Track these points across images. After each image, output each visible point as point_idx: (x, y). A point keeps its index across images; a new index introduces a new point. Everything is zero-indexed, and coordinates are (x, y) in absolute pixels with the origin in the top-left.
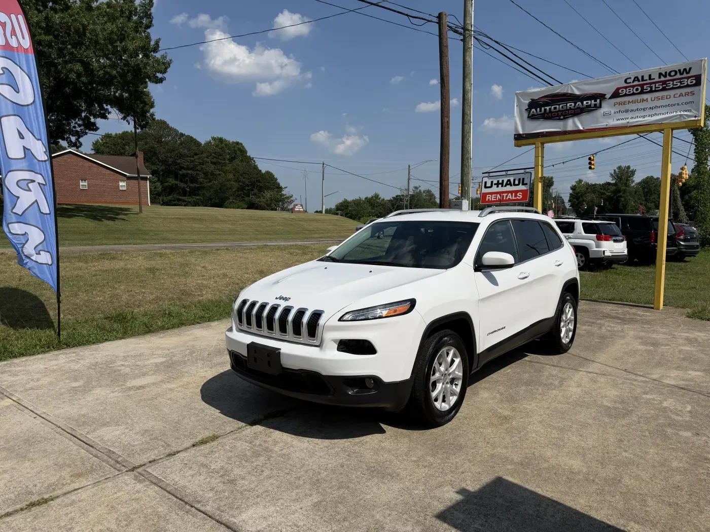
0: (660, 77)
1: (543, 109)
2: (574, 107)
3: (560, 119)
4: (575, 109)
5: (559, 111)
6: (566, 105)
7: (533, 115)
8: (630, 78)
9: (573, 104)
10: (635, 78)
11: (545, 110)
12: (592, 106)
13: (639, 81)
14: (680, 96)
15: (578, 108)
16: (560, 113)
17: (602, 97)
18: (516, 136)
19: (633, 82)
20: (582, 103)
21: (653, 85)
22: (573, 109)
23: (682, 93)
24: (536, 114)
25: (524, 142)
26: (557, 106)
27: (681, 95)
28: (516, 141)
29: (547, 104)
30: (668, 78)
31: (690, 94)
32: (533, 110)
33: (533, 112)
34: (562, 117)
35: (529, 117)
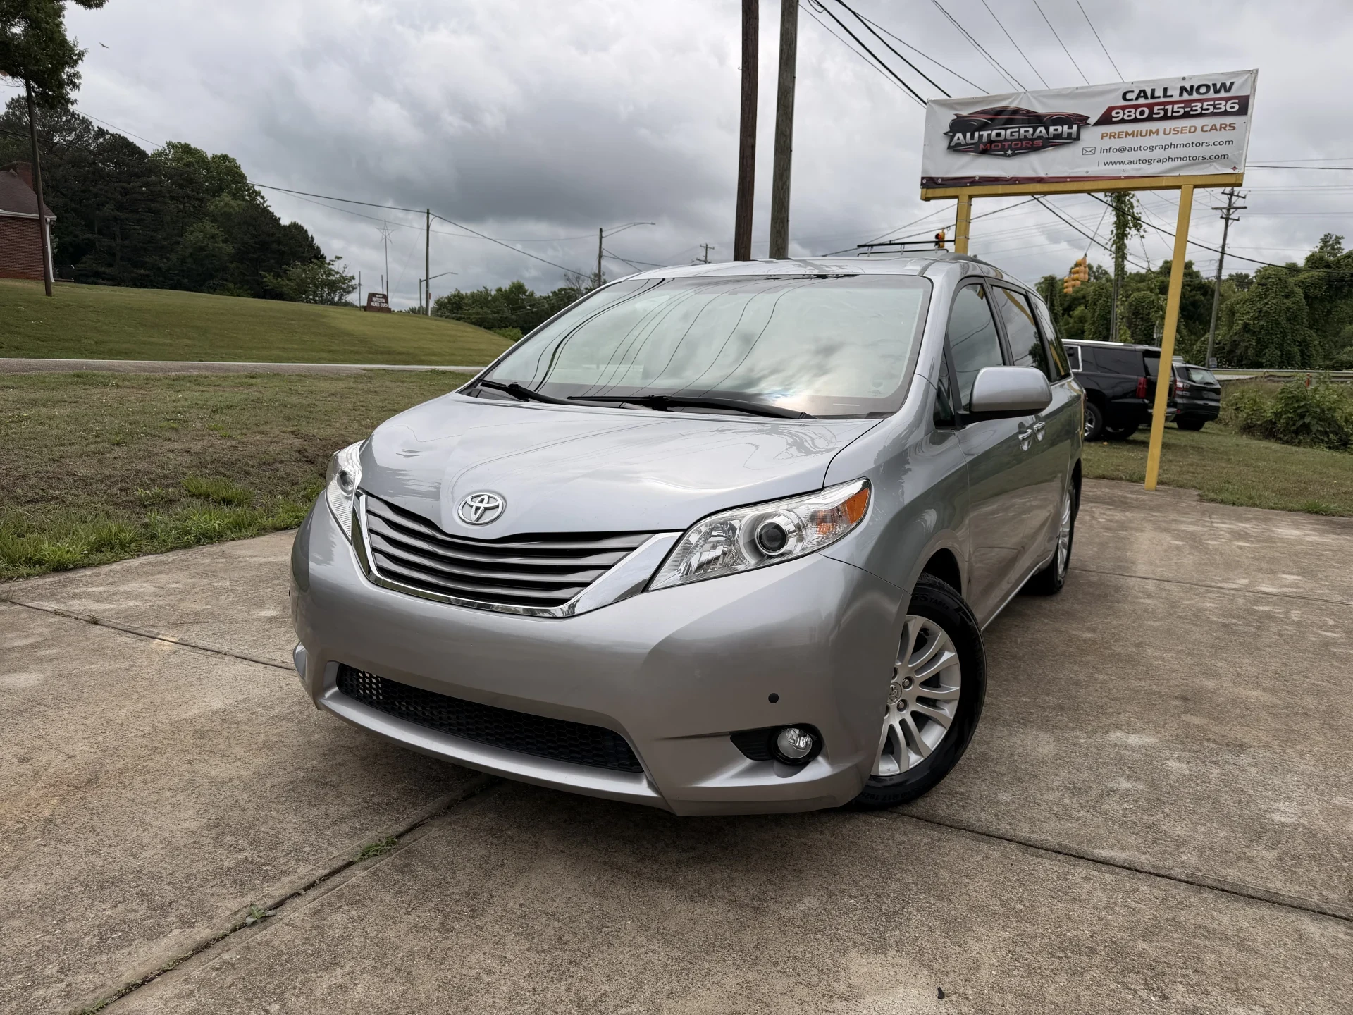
0: (1181, 94)
1: (976, 134)
2: (1032, 135)
3: (1005, 156)
4: (1035, 139)
5: (1005, 140)
6: (1019, 131)
7: (958, 145)
8: (1132, 92)
9: (1031, 130)
10: (1141, 91)
11: (981, 137)
12: (1065, 135)
13: (1146, 97)
14: (1211, 129)
15: (1039, 138)
16: (1006, 144)
17: (1082, 121)
18: (924, 181)
19: (1137, 99)
20: (1047, 130)
21: (1169, 107)
22: (1030, 140)
23: (1214, 125)
24: (963, 143)
25: (939, 192)
26: (1003, 132)
27: (1214, 128)
28: (925, 190)
29: (984, 126)
30: (1195, 96)
31: (1228, 128)
32: (959, 135)
33: (958, 139)
34: (1009, 152)
35: (949, 148)
